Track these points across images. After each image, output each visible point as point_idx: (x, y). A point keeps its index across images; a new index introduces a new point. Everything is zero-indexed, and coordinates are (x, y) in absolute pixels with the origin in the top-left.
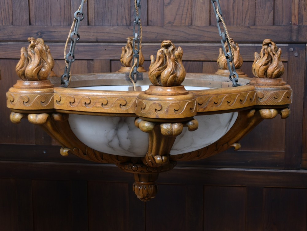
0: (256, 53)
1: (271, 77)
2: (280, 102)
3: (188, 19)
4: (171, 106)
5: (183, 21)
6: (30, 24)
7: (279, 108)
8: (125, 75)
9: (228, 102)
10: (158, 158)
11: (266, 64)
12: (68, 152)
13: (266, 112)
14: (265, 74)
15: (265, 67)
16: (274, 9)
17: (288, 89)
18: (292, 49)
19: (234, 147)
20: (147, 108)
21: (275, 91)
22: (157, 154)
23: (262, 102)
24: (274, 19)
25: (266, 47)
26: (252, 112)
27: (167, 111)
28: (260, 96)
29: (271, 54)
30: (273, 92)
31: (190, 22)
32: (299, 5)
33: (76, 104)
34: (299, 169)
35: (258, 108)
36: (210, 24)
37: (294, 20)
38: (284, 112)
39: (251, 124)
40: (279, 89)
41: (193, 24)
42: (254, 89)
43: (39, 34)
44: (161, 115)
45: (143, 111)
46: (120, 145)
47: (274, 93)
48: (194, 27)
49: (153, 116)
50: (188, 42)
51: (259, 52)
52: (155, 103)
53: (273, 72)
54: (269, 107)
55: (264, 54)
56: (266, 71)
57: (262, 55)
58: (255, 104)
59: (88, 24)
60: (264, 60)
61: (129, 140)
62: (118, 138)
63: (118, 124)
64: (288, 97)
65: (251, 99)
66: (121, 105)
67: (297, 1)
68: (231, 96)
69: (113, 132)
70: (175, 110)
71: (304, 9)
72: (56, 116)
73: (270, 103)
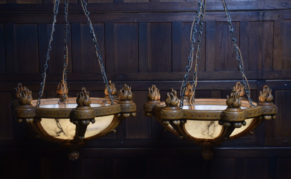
0: (261, 92)
1: (268, 102)
2: (273, 112)
5: (201, 69)
6: (115, 72)
7: (272, 115)
9: (255, 113)
11: (266, 97)
12: (183, 137)
13: (267, 117)
14: (266, 101)
15: (266, 98)
17: (275, 107)
19: (251, 133)
20: (229, 117)
21: (271, 108)
22: (225, 136)
23: (266, 113)
26: (261, 117)
27: (237, 118)
28: (265, 110)
29: (268, 92)
31: (204, 69)
32: (262, 60)
33: (195, 116)
34: (263, 147)
35: (263, 115)
36: (215, 70)
37: (260, 68)
38: (274, 117)
39: (259, 122)
40: (272, 107)
42: (262, 107)
43: (121, 77)
44: (235, 120)
45: (227, 118)
48: (207, 72)
52: (232, 115)
53: (269, 100)
54: (268, 115)
56: (266, 99)
57: (264, 92)
60: (265, 95)
61: (213, 131)
62: (208, 130)
63: (210, 124)
64: (276, 111)
65: (261, 112)
66: (215, 116)
67: (260, 58)
68: (255, 111)
69: (207, 127)
70: (240, 118)
71: (265, 62)
72: (183, 122)
73: (269, 113)
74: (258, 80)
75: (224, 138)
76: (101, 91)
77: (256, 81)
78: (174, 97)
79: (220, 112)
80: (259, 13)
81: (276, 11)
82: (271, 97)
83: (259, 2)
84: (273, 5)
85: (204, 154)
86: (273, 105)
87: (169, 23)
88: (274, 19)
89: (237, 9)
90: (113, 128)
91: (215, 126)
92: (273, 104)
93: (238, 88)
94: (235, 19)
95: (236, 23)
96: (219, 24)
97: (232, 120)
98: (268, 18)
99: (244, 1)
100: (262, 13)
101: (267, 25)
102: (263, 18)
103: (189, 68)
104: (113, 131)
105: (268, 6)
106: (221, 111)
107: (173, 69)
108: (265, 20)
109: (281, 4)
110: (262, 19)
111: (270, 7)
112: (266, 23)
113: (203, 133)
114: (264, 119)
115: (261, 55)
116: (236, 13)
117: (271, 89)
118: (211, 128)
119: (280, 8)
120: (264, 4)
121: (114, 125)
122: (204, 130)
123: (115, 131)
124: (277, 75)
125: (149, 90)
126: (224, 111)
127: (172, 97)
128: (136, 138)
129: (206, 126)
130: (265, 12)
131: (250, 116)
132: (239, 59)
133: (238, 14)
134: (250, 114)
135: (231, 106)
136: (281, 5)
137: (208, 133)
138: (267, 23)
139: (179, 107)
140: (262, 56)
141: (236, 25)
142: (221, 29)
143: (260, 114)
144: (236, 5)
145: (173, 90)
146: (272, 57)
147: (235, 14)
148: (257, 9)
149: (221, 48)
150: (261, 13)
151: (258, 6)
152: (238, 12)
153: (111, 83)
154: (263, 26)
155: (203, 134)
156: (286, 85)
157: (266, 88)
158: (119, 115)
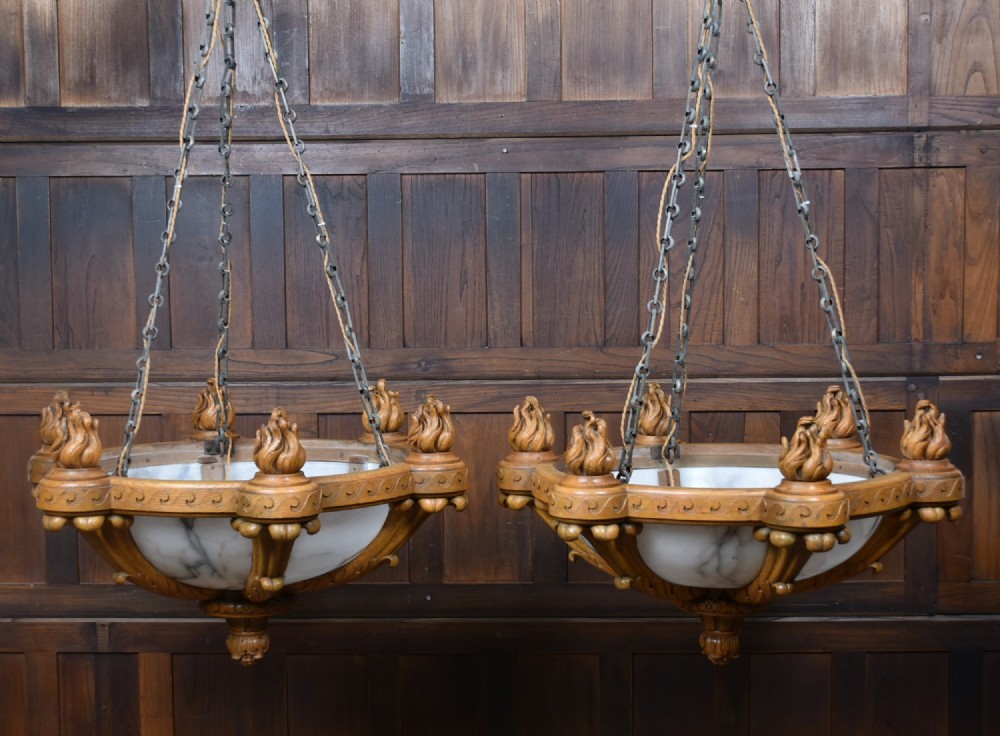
0: (906, 422)
1: (933, 458)
2: (949, 496)
3: (715, 333)
4: (823, 510)
5: (708, 337)
6: (404, 346)
7: (946, 506)
8: (649, 450)
9: (883, 500)
10: (780, 587)
11: (925, 440)
12: (631, 583)
13: (928, 513)
14: (924, 455)
15: (924, 443)
16: (878, 313)
17: (957, 476)
18: (913, 387)
19: (875, 569)
20: (788, 513)
21: (941, 481)
22: (779, 580)
23: (924, 497)
24: (878, 331)
25: (922, 412)
26: (907, 514)
27: (818, 517)
28: (920, 488)
29: (931, 423)
30: (939, 482)
31: (720, 338)
32: (924, 305)
33: (669, 509)
34: (933, 615)
35: (916, 507)
36: (759, 342)
37: (917, 332)
38: (955, 512)
39: (902, 531)
40: (947, 477)
41: (727, 343)
42: (910, 478)
43: (423, 364)
44: (810, 523)
45: (780, 518)
46: (718, 569)
48: (729, 348)
49: (798, 523)
50: (716, 376)
51: (911, 418)
52: (800, 507)
53: (937, 451)
54: (933, 505)
55: (921, 424)
56: (925, 449)
57: (918, 425)
58: (912, 500)
59: (522, 345)
60: (922, 432)
61: (735, 561)
62: (720, 556)
63: (723, 538)
64: (960, 489)
65: (908, 494)
66: (740, 510)
67: (919, 297)
68: (885, 491)
69: (713, 549)
70: (828, 515)
71: (935, 312)
72: (629, 528)
73: (935, 499)
74: (911, 375)
75: (775, 585)
76: (354, 413)
77: (904, 379)
78: (595, 442)
80: (911, 139)
81: (972, 133)
82: (942, 443)
83: (911, 100)
84: (962, 110)
85: (709, 640)
86: (951, 470)
87: (595, 174)
88: (966, 159)
89: (833, 125)
90: (386, 551)
91: (741, 544)
92: (951, 466)
93: (832, 408)
94: (827, 159)
95: (830, 175)
96: (773, 176)
98: (944, 158)
99: (860, 98)
100: (924, 139)
101: (940, 181)
102: (927, 158)
103: (653, 338)
104: (388, 561)
105: (945, 116)
106: (763, 493)
107: (608, 337)
108: (934, 165)
109: (990, 107)
110: (924, 160)
111: (951, 118)
112: (938, 176)
113: (703, 569)
114: (917, 519)
115: (919, 288)
116: (830, 138)
117: (943, 415)
118: (729, 550)
119: (987, 123)
120: (931, 107)
121: (390, 541)
122: (704, 558)
123: (394, 559)
124: (979, 357)
126: (772, 493)
127: (588, 442)
128: (480, 582)
129: (712, 545)
130: (932, 137)
131: (865, 511)
132: (830, 308)
133: (837, 142)
134: (867, 503)
135: (795, 475)
136: (991, 110)
138: (942, 174)
139: (619, 477)
140: (924, 290)
141: (830, 180)
142: (778, 196)
143: (903, 502)
144: (832, 111)
145: (593, 418)
146: (959, 295)
147: (826, 144)
148: (903, 124)
149: (779, 261)
150: (921, 140)
151: (910, 114)
152: (839, 137)
153: (386, 390)
154: (928, 185)
155: (702, 573)
157: (926, 409)
158: (409, 503)
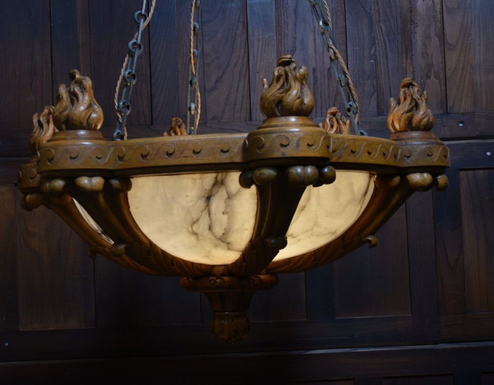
0: (392, 100)
1: (418, 128)
2: (435, 160)
3: (244, 111)
4: (303, 139)
5: (237, 115)
11: (409, 111)
13: (416, 178)
14: (410, 126)
20: (267, 145)
21: (427, 146)
22: (270, 233)
23: (411, 162)
24: (378, 106)
25: (406, 89)
27: (298, 145)
28: (407, 154)
29: (415, 97)
30: (424, 147)
33: (151, 157)
35: (405, 174)
38: (442, 179)
39: (394, 202)
40: (432, 143)
44: (290, 152)
45: (261, 151)
47: (427, 147)
52: (279, 136)
53: (421, 121)
54: (420, 169)
55: (405, 98)
56: (410, 120)
57: (402, 100)
58: (400, 164)
60: (405, 106)
61: (225, 217)
62: (209, 214)
63: (211, 190)
64: (446, 157)
65: (395, 157)
66: (222, 151)
69: (202, 203)
70: (309, 145)
72: (115, 183)
73: (422, 163)
75: (267, 240)
78: (81, 97)
79: (240, 138)
82: (426, 114)
85: (217, 322)
91: (230, 197)
93: (332, 126)
97: (278, 153)
113: (195, 228)
118: (218, 203)
122: (195, 215)
125: (35, 120)
127: (74, 97)
129: (199, 198)
134: (353, 152)
137: (210, 228)
140: (413, 71)
143: (390, 161)
145: (78, 76)
146: (442, 75)
155: (195, 234)
156: (489, 154)
